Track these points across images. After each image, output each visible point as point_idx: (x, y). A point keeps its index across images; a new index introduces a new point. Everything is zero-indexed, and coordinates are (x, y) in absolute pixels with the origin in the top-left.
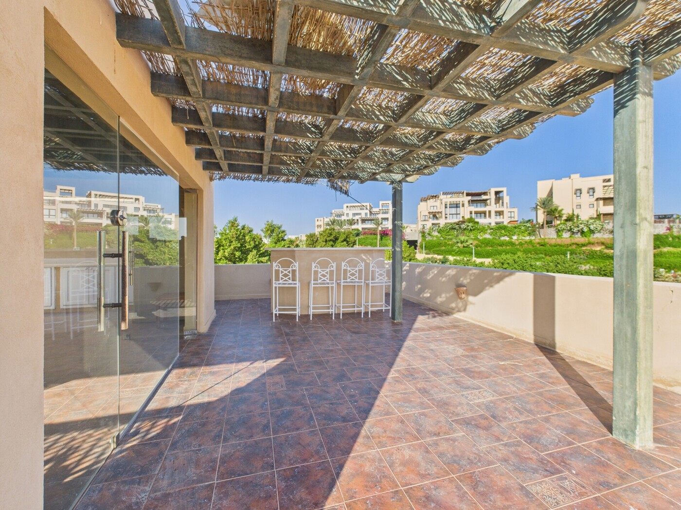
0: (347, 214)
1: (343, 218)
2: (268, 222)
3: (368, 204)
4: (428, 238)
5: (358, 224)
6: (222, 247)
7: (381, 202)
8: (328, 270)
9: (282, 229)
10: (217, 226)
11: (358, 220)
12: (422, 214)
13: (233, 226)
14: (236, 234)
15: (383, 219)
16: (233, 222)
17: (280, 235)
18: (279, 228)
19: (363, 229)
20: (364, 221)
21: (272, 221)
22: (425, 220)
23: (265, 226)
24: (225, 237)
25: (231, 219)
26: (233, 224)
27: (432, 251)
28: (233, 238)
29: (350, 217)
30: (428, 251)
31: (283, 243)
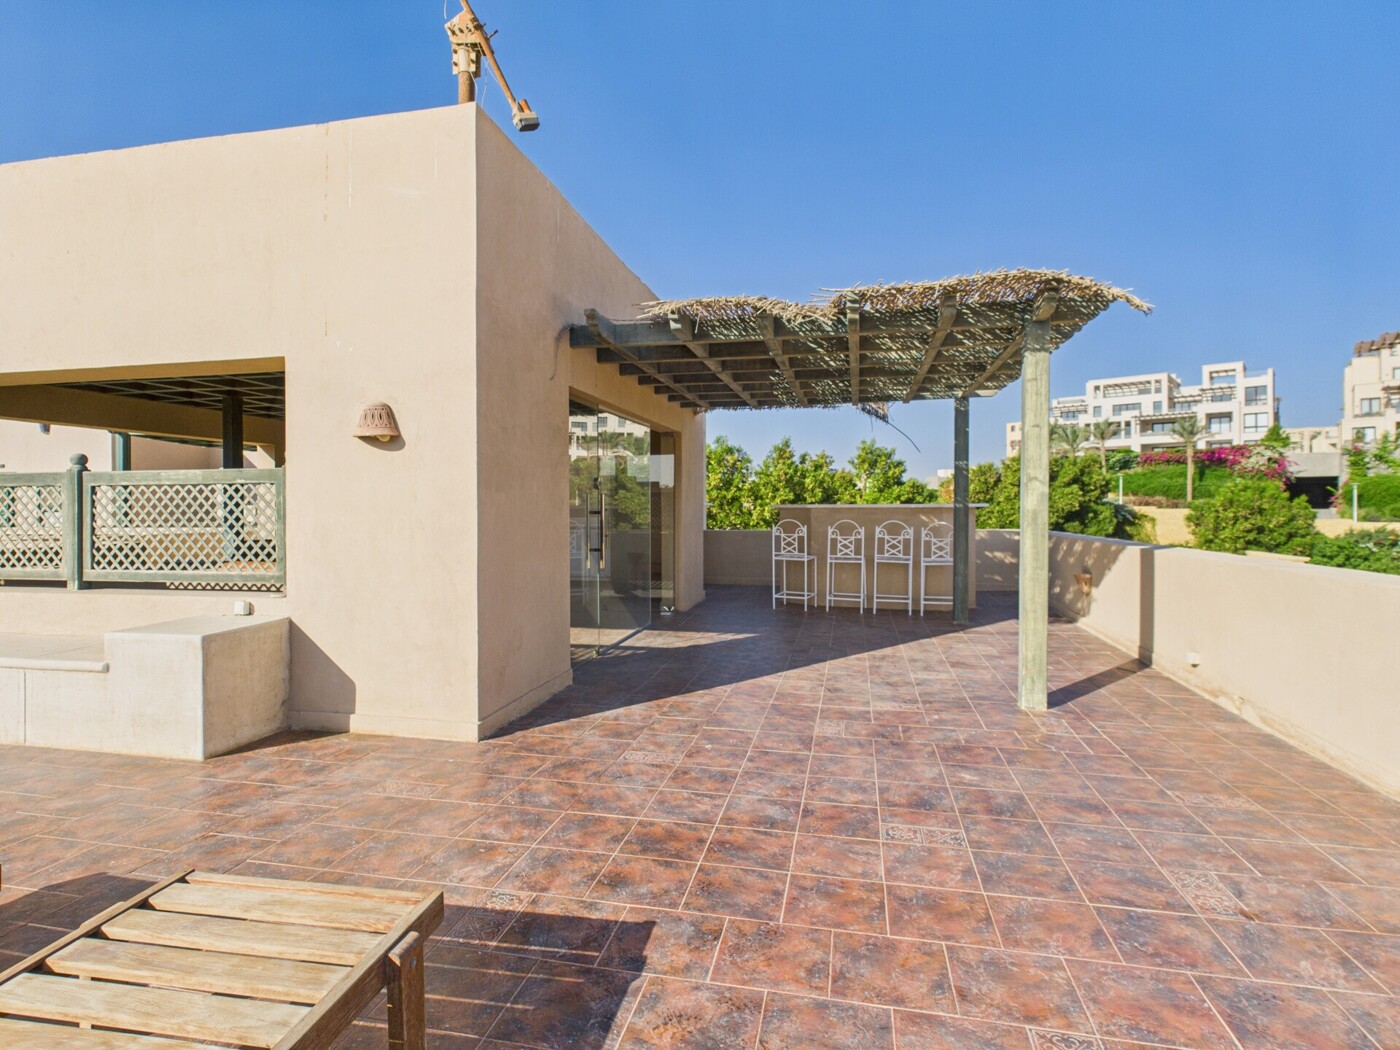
0: (1097, 410)
1: (1082, 420)
2: (864, 442)
3: (1163, 377)
4: (1377, 471)
5: (1128, 433)
6: (759, 501)
7: (1206, 369)
8: (853, 538)
9: (896, 458)
10: (751, 458)
11: (1128, 424)
12: (1359, 395)
13: (781, 457)
14: (786, 474)
15: (1210, 417)
16: (781, 450)
17: (890, 473)
18: (889, 456)
19: (1144, 447)
20: (1147, 425)
21: (874, 441)
22: (1369, 414)
23: (856, 453)
24: (765, 480)
25: (779, 442)
26: (783, 452)
27: (1387, 510)
28: (780, 482)
29: (1107, 415)
30: (1372, 511)
31: (896, 489)
